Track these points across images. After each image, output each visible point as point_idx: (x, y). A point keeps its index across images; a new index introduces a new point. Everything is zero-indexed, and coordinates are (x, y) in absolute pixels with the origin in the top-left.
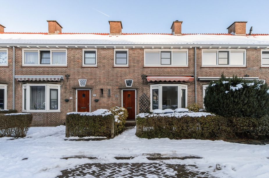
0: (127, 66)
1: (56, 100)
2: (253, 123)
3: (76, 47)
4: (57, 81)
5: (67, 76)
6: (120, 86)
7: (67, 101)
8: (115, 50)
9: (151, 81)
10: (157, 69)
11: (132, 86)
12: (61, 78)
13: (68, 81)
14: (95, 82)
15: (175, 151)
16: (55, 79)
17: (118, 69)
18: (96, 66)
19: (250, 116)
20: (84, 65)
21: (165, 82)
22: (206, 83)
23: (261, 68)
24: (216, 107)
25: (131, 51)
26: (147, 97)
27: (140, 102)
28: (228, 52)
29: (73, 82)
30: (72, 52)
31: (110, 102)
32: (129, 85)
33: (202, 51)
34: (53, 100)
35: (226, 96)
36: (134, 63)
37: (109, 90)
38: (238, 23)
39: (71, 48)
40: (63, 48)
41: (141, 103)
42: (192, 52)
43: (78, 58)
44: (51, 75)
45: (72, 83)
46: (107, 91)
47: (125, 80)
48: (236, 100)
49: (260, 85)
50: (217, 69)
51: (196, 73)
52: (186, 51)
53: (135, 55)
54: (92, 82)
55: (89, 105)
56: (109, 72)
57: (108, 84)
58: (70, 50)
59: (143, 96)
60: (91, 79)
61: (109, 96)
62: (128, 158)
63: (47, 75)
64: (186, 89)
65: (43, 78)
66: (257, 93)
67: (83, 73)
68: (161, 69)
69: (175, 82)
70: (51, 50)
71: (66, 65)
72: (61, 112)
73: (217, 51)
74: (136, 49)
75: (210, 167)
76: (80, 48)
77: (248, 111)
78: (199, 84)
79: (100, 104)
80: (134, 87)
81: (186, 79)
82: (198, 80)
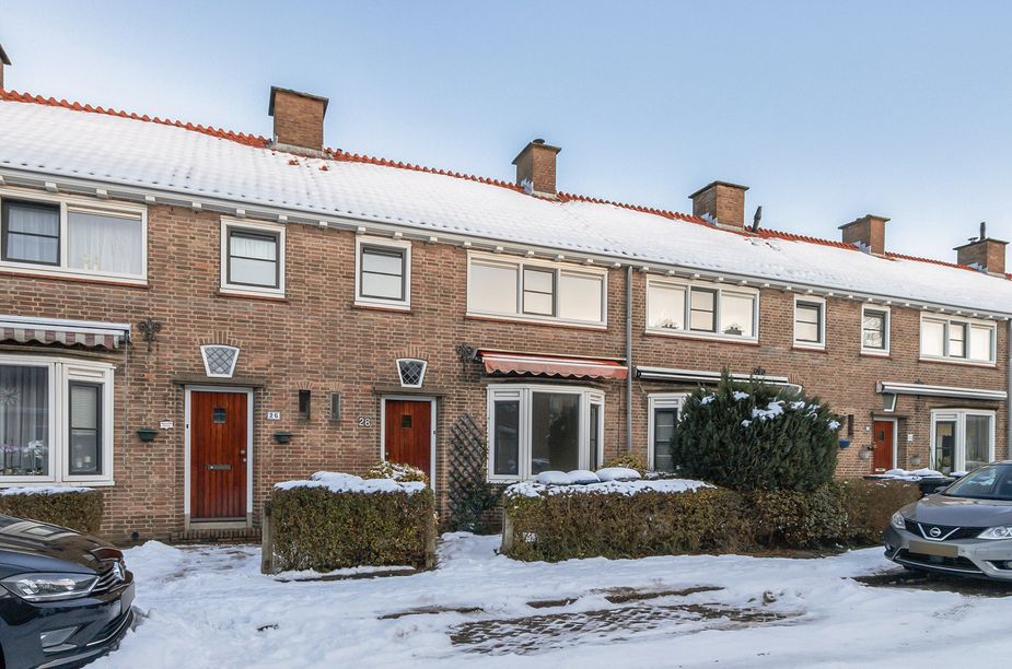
0: (406, 306)
1: (93, 433)
2: (799, 505)
3: (194, 205)
4: (100, 348)
5: (150, 330)
6: (377, 384)
7: (147, 437)
8: (360, 240)
9: (498, 371)
10: (512, 327)
11: (423, 385)
12: (122, 333)
13: (150, 350)
14: (278, 362)
15: (660, 580)
16: (90, 336)
17: (371, 315)
18: (280, 293)
19: (792, 487)
20: (225, 288)
21: (543, 378)
22: (659, 388)
23: (792, 349)
24: (714, 464)
25: (421, 252)
26: (476, 428)
27: (451, 447)
28: (715, 292)
29: (176, 356)
30: (173, 224)
31: (336, 445)
32: (411, 381)
33: (648, 280)
34: (79, 433)
35: (744, 434)
36: (431, 298)
37: (335, 398)
38: (724, 187)
39: (167, 208)
40: (128, 201)
41: (457, 448)
42: (619, 281)
43: (202, 256)
44: (63, 316)
45: (170, 358)
46: (326, 401)
47: (398, 361)
48: (768, 446)
49: (815, 407)
50: (687, 344)
51: (630, 352)
52: (603, 276)
53: (435, 269)
54: (264, 359)
55: (245, 456)
56: (334, 324)
57: (330, 372)
58: (164, 213)
59: (463, 423)
60: (260, 348)
61: (335, 422)
62: (562, 603)
63: (42, 315)
64: (601, 403)
65: (26, 330)
66: (810, 429)
67: (222, 320)
68: (524, 331)
69: (572, 380)
70: (63, 200)
71: (141, 278)
72: (119, 487)
73: (686, 286)
74: (440, 245)
75: (751, 600)
76: (212, 214)
77: (791, 474)
78: (637, 390)
79: (297, 452)
80: (430, 391)
81: (607, 370)
82: (638, 377)
